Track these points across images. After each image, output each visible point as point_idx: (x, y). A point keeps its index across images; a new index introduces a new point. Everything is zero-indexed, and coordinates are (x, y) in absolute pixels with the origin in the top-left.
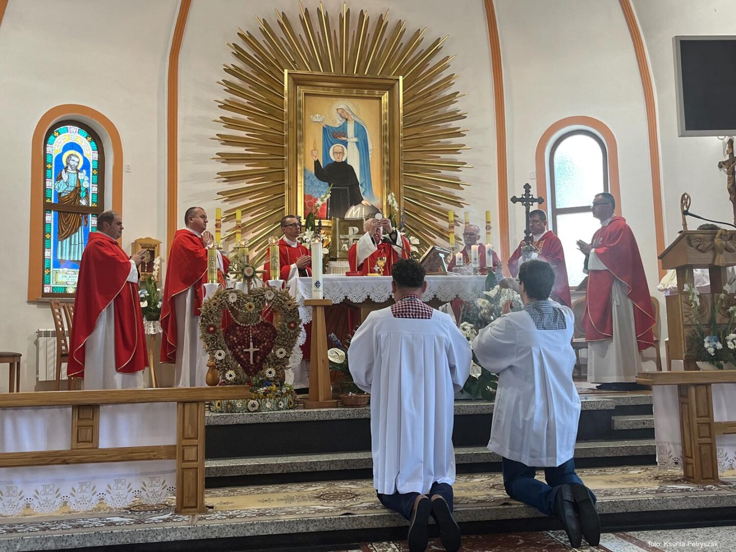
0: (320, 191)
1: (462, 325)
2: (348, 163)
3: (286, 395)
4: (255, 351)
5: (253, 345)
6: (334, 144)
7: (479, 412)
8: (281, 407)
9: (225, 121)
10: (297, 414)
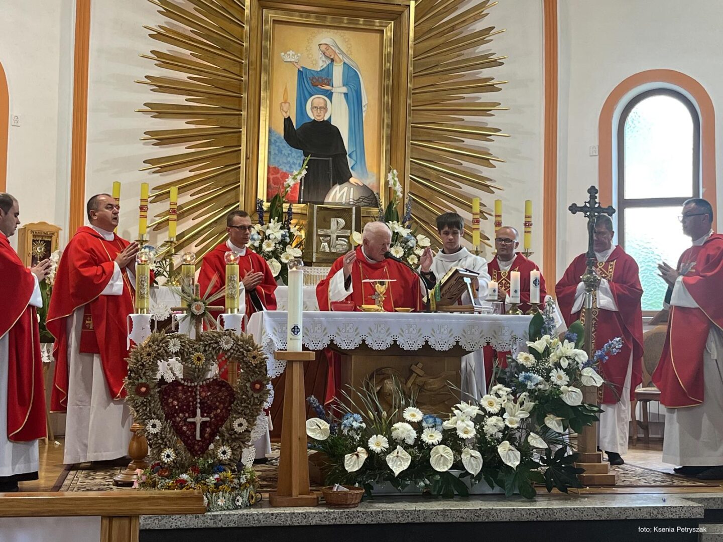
0: (291, 162)
1: (495, 388)
2: (332, 123)
3: (246, 487)
4: (203, 422)
5: (201, 412)
6: (313, 95)
7: (516, 519)
8: (239, 504)
9: (158, 57)
10: (261, 516)
